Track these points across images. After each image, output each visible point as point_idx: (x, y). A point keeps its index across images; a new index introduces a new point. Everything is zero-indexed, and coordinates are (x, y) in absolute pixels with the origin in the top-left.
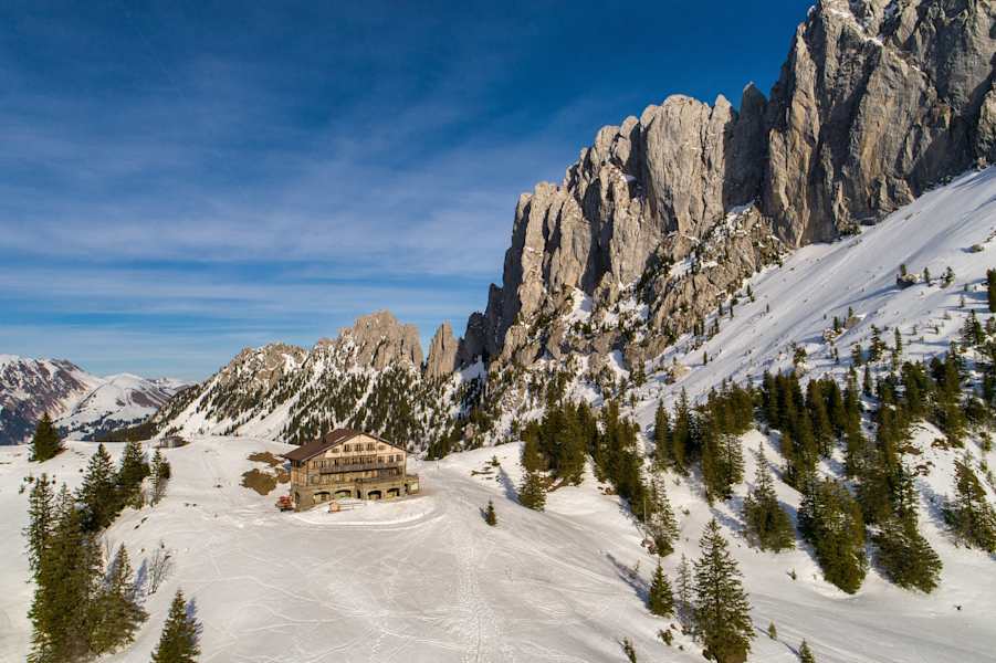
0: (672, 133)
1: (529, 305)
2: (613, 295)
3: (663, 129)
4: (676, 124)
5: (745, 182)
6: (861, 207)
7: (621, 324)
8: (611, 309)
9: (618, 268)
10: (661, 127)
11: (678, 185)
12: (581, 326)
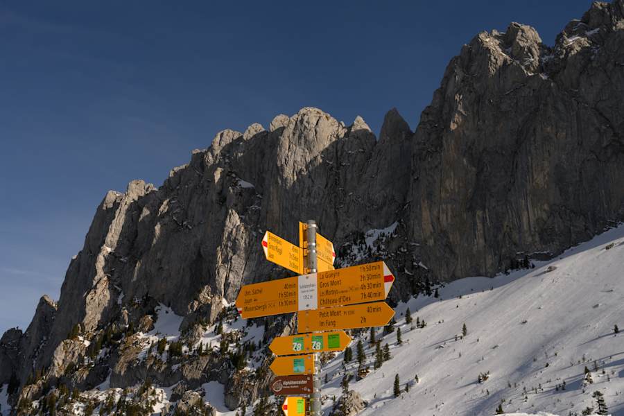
0: (306, 141)
1: (93, 316)
2: (214, 312)
3: (296, 136)
4: (312, 134)
5: (384, 204)
6: (530, 239)
7: (223, 348)
8: (210, 329)
9: (223, 280)
10: (294, 134)
11: (309, 194)
12: (167, 347)
